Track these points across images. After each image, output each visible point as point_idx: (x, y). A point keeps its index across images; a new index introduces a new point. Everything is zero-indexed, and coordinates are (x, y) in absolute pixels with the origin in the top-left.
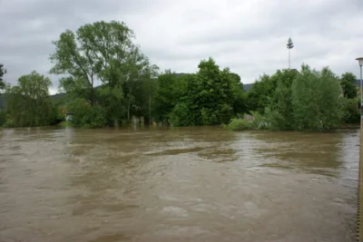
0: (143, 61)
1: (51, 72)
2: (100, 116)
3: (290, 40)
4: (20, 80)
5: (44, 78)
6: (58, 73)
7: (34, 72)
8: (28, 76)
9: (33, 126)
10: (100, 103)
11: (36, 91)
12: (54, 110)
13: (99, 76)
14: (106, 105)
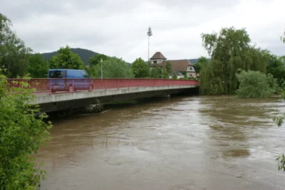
0: (19, 44)
3: (150, 29)
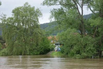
1: (44, 4)
2: (91, 47)
4: (13, 12)
5: (35, 9)
6: (51, 5)
7: (27, 3)
8: (20, 8)
9: (24, 55)
10: (90, 34)
11: (27, 22)
12: (43, 40)
13: (89, 7)
14: (96, 36)
